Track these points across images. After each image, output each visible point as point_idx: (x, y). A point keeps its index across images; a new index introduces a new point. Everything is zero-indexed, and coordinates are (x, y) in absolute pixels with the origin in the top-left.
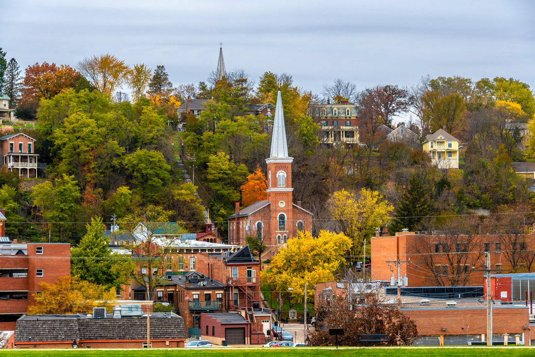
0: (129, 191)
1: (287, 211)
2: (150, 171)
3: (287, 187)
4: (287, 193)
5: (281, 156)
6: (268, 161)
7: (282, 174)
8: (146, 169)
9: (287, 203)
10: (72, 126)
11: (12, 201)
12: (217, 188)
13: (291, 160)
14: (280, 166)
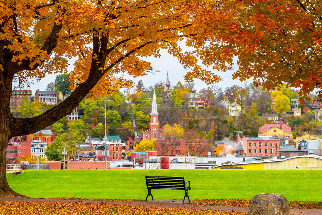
0: (102, 125)
1: (156, 132)
2: (113, 118)
3: (157, 123)
4: (156, 125)
5: (155, 112)
6: (151, 114)
7: (155, 119)
8: (111, 117)
9: (157, 128)
10: (87, 102)
11: (61, 128)
12: (139, 123)
13: (158, 114)
14: (154, 116)
